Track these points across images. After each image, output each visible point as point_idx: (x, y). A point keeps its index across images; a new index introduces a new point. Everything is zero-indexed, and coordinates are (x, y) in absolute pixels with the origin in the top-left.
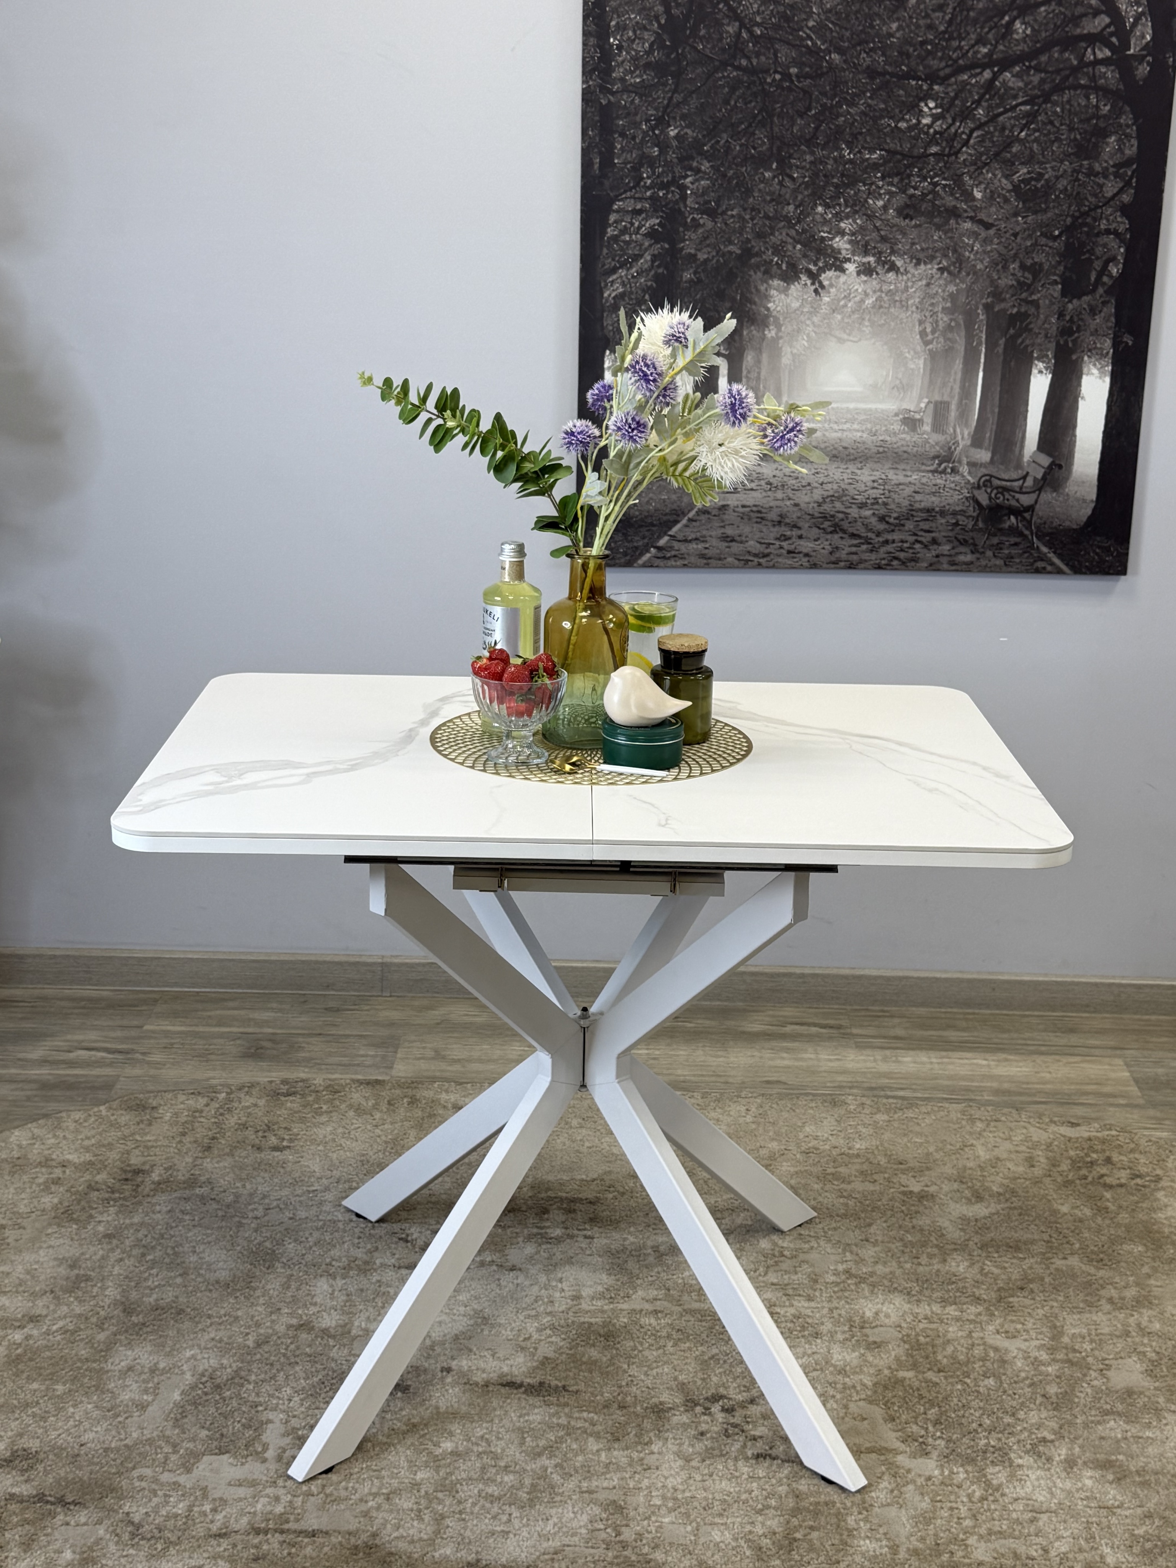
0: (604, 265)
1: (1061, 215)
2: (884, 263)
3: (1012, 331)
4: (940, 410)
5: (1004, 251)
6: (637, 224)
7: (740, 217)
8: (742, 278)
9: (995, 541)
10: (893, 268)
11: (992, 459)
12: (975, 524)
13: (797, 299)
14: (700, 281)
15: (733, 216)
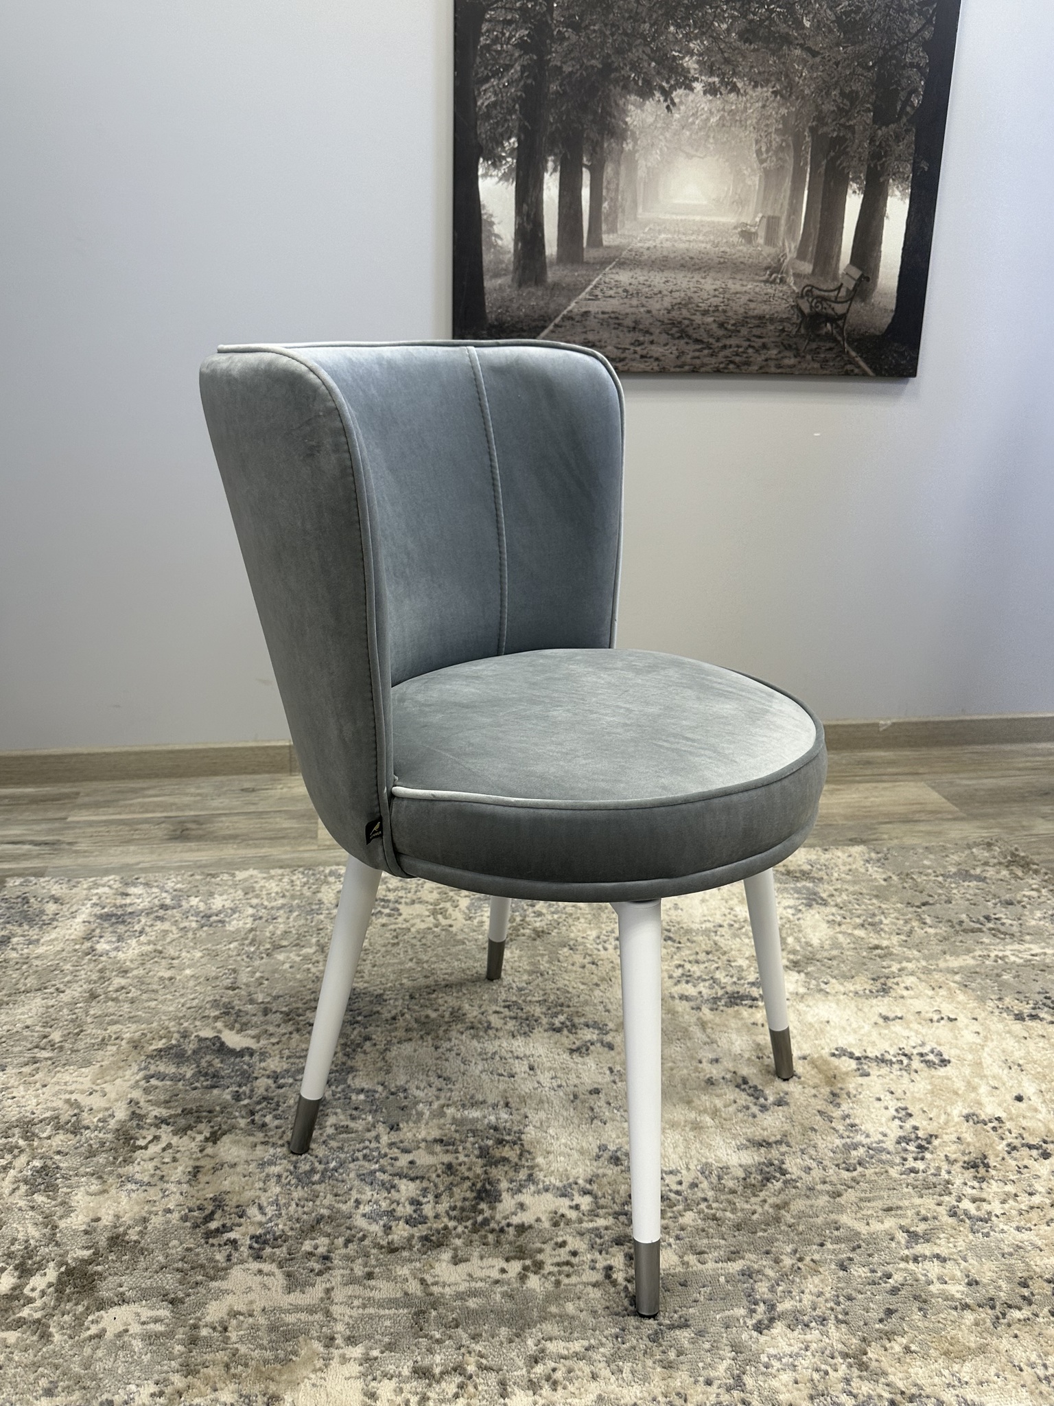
0: (477, 74)
1: (875, 47)
2: (728, 84)
3: (832, 154)
4: (772, 224)
5: (827, 79)
6: (507, 34)
7: (601, 32)
8: (603, 92)
9: (814, 345)
10: (734, 89)
11: (814, 270)
12: (798, 331)
13: (652, 115)
14: (565, 92)
15: (594, 31)
